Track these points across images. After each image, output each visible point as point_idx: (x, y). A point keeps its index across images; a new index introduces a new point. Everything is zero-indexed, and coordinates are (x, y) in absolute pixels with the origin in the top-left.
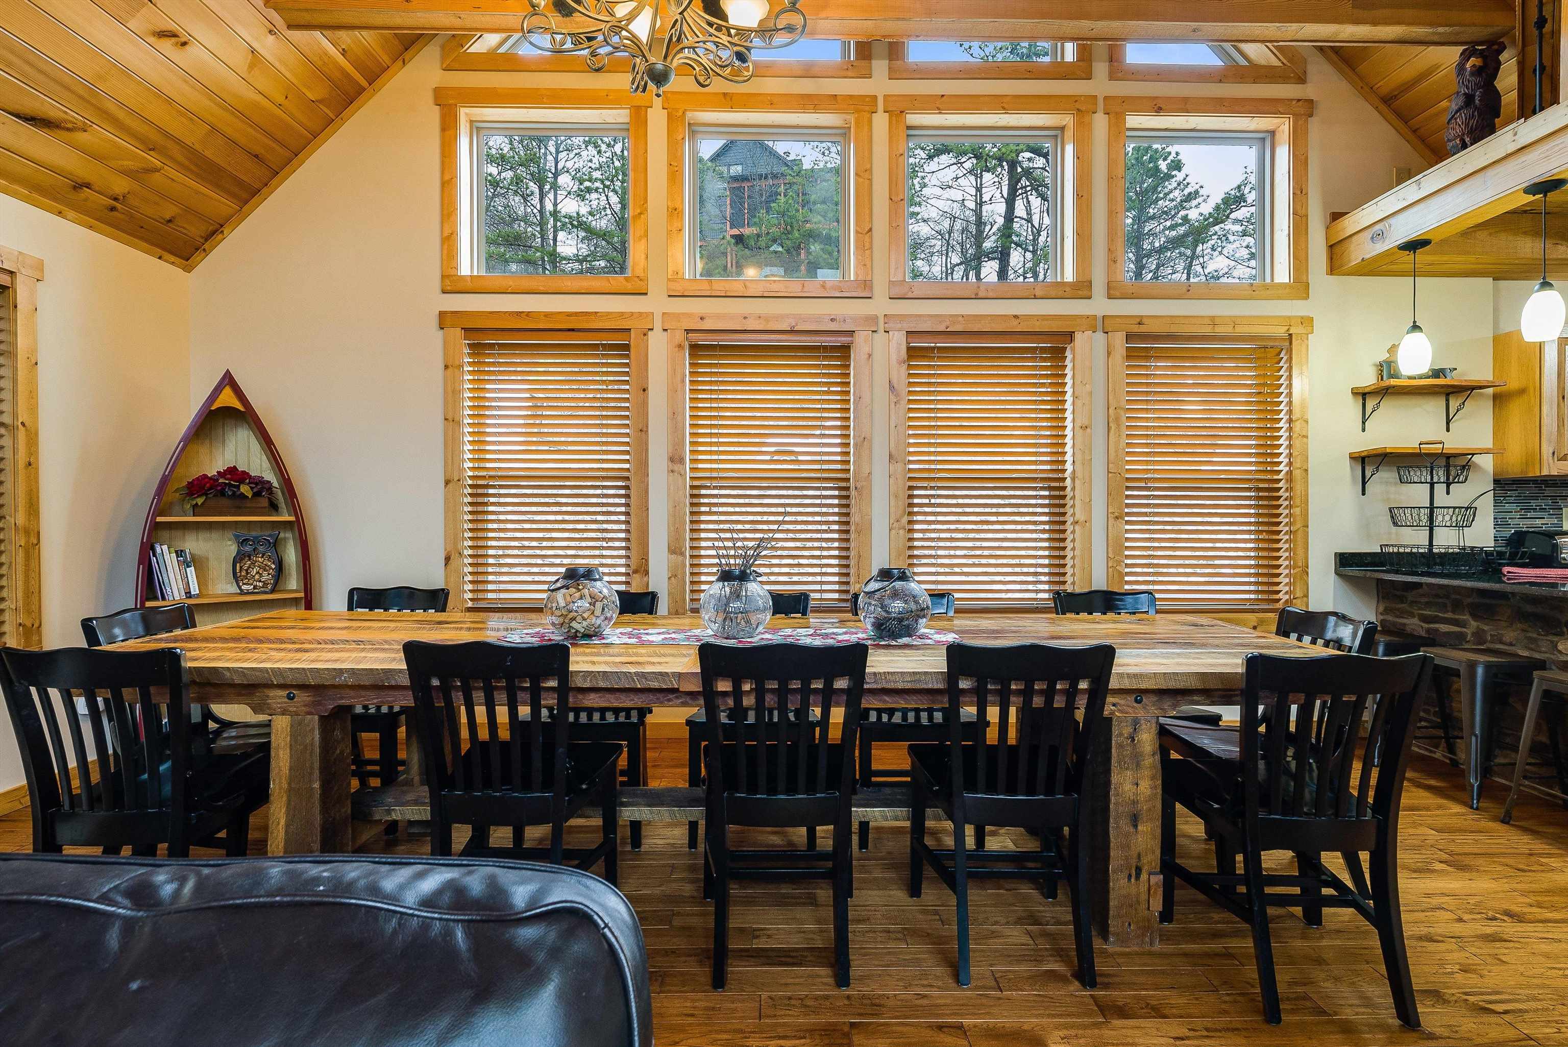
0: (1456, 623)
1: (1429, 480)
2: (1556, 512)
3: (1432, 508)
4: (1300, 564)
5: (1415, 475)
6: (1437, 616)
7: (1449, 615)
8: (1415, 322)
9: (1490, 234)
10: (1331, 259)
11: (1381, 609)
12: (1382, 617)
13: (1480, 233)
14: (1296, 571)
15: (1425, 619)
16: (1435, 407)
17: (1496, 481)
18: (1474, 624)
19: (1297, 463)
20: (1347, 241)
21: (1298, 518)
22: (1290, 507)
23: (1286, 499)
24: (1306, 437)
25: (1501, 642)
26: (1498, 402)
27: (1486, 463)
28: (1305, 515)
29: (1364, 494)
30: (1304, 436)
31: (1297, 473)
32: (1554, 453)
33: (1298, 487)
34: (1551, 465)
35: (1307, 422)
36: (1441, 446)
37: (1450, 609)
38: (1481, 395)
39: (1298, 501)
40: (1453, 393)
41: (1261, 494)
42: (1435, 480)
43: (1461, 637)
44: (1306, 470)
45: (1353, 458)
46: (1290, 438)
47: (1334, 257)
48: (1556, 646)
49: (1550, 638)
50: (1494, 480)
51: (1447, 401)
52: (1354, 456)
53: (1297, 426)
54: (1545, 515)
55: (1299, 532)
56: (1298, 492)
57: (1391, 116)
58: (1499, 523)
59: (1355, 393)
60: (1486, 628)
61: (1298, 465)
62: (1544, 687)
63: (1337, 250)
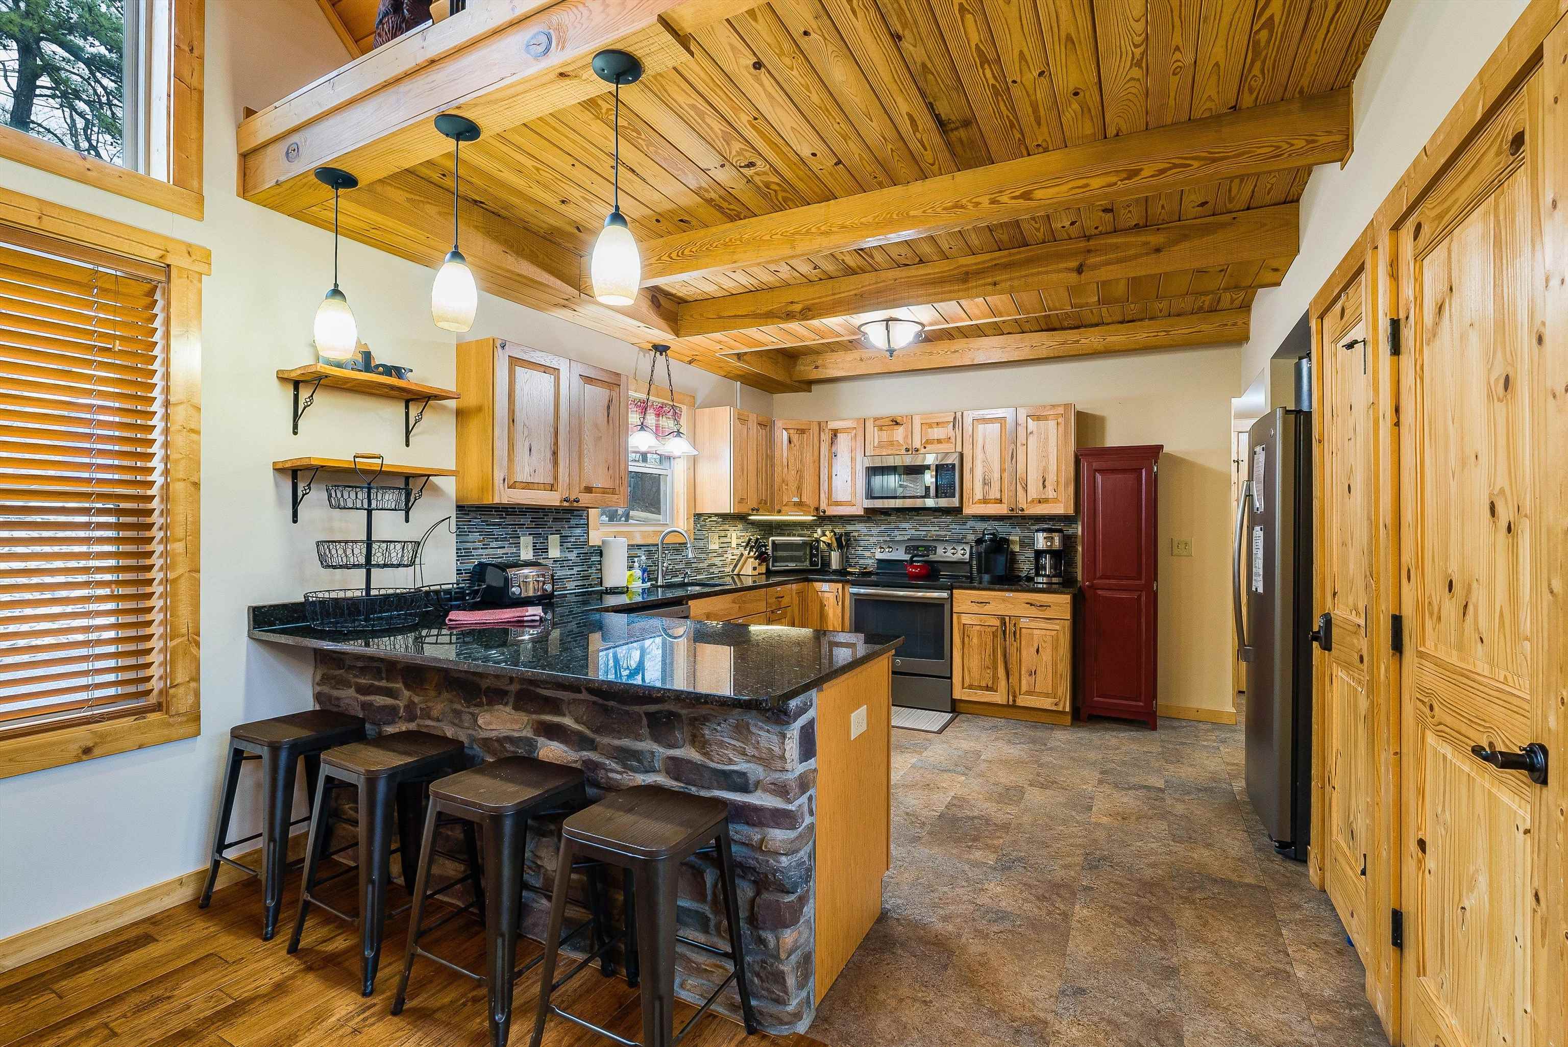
0: (389, 693)
1: (366, 506)
2: (515, 541)
3: (369, 543)
4: (184, 631)
5: (350, 497)
6: (372, 685)
7: (383, 683)
8: (336, 285)
9: (440, 213)
10: (245, 175)
11: (318, 678)
12: (318, 689)
13: (428, 206)
14: (175, 642)
15: (362, 690)
16: (394, 412)
17: (460, 508)
18: (407, 693)
19: (179, 471)
20: (261, 150)
21: (180, 559)
22: (165, 540)
23: (160, 529)
24: (198, 432)
25: (430, 718)
26: (460, 419)
27: (448, 485)
28: (193, 553)
29: (295, 520)
30: (192, 431)
31: (179, 488)
32: (504, 480)
33: (181, 510)
34: (502, 491)
35: (198, 409)
36: (379, 461)
37: (384, 675)
38: (444, 408)
39: (180, 532)
40: (412, 400)
41: (122, 520)
42: (374, 505)
43: (394, 710)
44: (196, 485)
45: (279, 470)
46: (166, 431)
47: (248, 172)
48: (476, 721)
49: (472, 710)
50: (458, 507)
51: (407, 407)
52: (280, 466)
53: (179, 415)
54: (506, 544)
55: (183, 580)
56: (181, 518)
57: (335, 19)
58: (462, 554)
59: (283, 378)
60: (416, 699)
61: (181, 475)
62: (438, 809)
63: (251, 162)
